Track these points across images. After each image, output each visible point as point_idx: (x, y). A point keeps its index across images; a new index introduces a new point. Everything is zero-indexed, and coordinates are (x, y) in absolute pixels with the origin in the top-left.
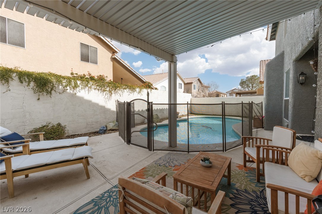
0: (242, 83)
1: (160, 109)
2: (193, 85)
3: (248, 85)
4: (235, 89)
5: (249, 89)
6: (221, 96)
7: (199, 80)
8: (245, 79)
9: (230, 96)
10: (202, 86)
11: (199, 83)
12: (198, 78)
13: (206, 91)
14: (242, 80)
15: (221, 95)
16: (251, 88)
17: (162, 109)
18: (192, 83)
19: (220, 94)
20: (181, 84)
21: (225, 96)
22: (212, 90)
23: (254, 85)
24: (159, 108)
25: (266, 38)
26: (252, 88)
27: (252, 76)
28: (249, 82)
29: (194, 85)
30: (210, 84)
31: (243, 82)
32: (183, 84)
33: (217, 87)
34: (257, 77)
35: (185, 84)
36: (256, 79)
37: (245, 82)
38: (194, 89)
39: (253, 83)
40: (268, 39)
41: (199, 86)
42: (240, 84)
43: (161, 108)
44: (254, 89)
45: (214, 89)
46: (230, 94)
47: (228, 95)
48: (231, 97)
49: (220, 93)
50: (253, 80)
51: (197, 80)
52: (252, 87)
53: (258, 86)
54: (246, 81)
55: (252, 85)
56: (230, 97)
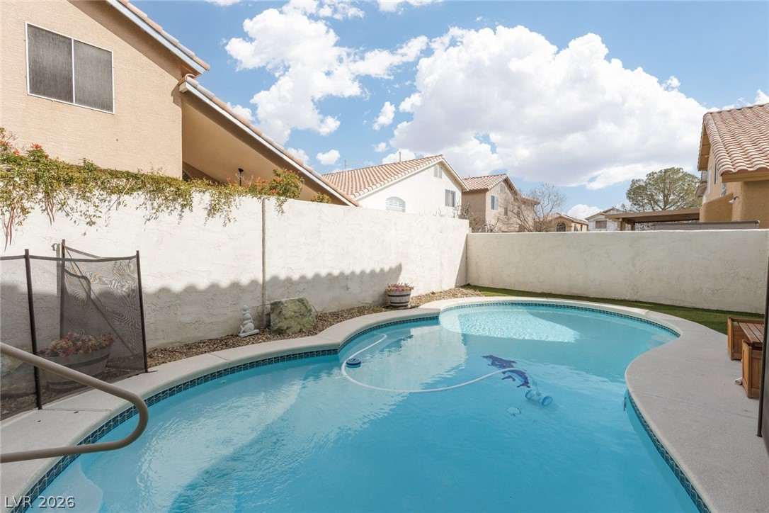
0: (636, 191)
1: (329, 274)
2: (488, 196)
3: (652, 196)
4: (613, 209)
5: (656, 207)
6: (573, 228)
7: (507, 181)
8: (645, 178)
9: (596, 228)
10: (516, 200)
11: (507, 190)
12: (504, 177)
13: (525, 213)
15: (573, 224)
16: (662, 204)
17: (341, 273)
18: (486, 190)
19: (568, 222)
20: (453, 194)
21: (584, 227)
22: (546, 210)
23: (672, 197)
26: (665, 206)
27: (666, 171)
28: (655, 189)
29: (493, 198)
30: (538, 192)
31: (640, 187)
32: (460, 194)
33: (559, 200)
34: (681, 174)
35: (464, 193)
36: (678, 180)
37: (644, 188)
38: (493, 207)
39: (669, 191)
41: (506, 201)
42: (629, 193)
43: (335, 273)
44: (672, 209)
45: (549, 207)
46: (597, 222)
47: (592, 225)
48: (603, 231)
49: (570, 220)
50: (668, 181)
51: (503, 183)
52: (666, 203)
53: (684, 200)
54: (646, 185)
55: (664, 196)
56: (598, 231)
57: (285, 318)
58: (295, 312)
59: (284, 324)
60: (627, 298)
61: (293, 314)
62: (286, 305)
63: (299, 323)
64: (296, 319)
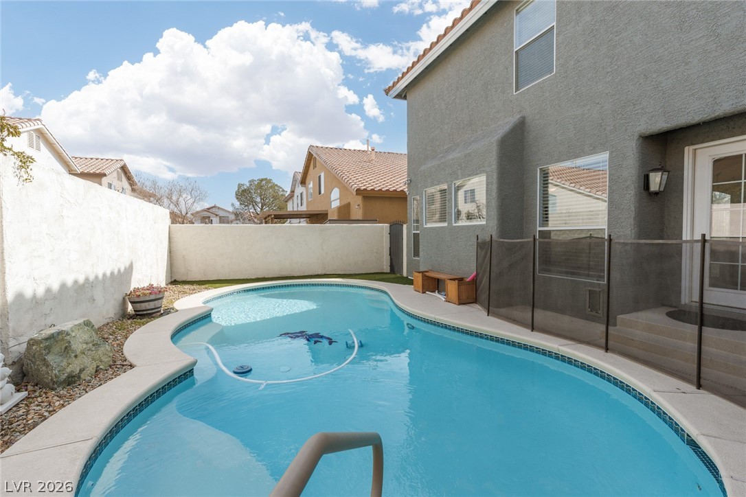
0: (242, 193)
1: (76, 282)
2: (105, 182)
3: (253, 198)
4: (214, 207)
5: (257, 208)
7: (123, 169)
10: (134, 190)
12: (122, 163)
14: (240, 186)
16: (260, 206)
17: (87, 279)
18: (103, 175)
23: (267, 200)
24: (70, 282)
25: (387, 87)
28: (255, 193)
29: (109, 185)
31: (244, 191)
34: (271, 184)
36: (269, 188)
37: (248, 192)
40: (391, 92)
43: (81, 280)
50: (263, 187)
51: (119, 170)
52: (263, 205)
54: (249, 189)
55: (261, 199)
57: (76, 356)
58: (87, 343)
59: (74, 367)
60: (319, 273)
61: (85, 346)
62: (73, 334)
63: (93, 359)
64: (90, 352)
